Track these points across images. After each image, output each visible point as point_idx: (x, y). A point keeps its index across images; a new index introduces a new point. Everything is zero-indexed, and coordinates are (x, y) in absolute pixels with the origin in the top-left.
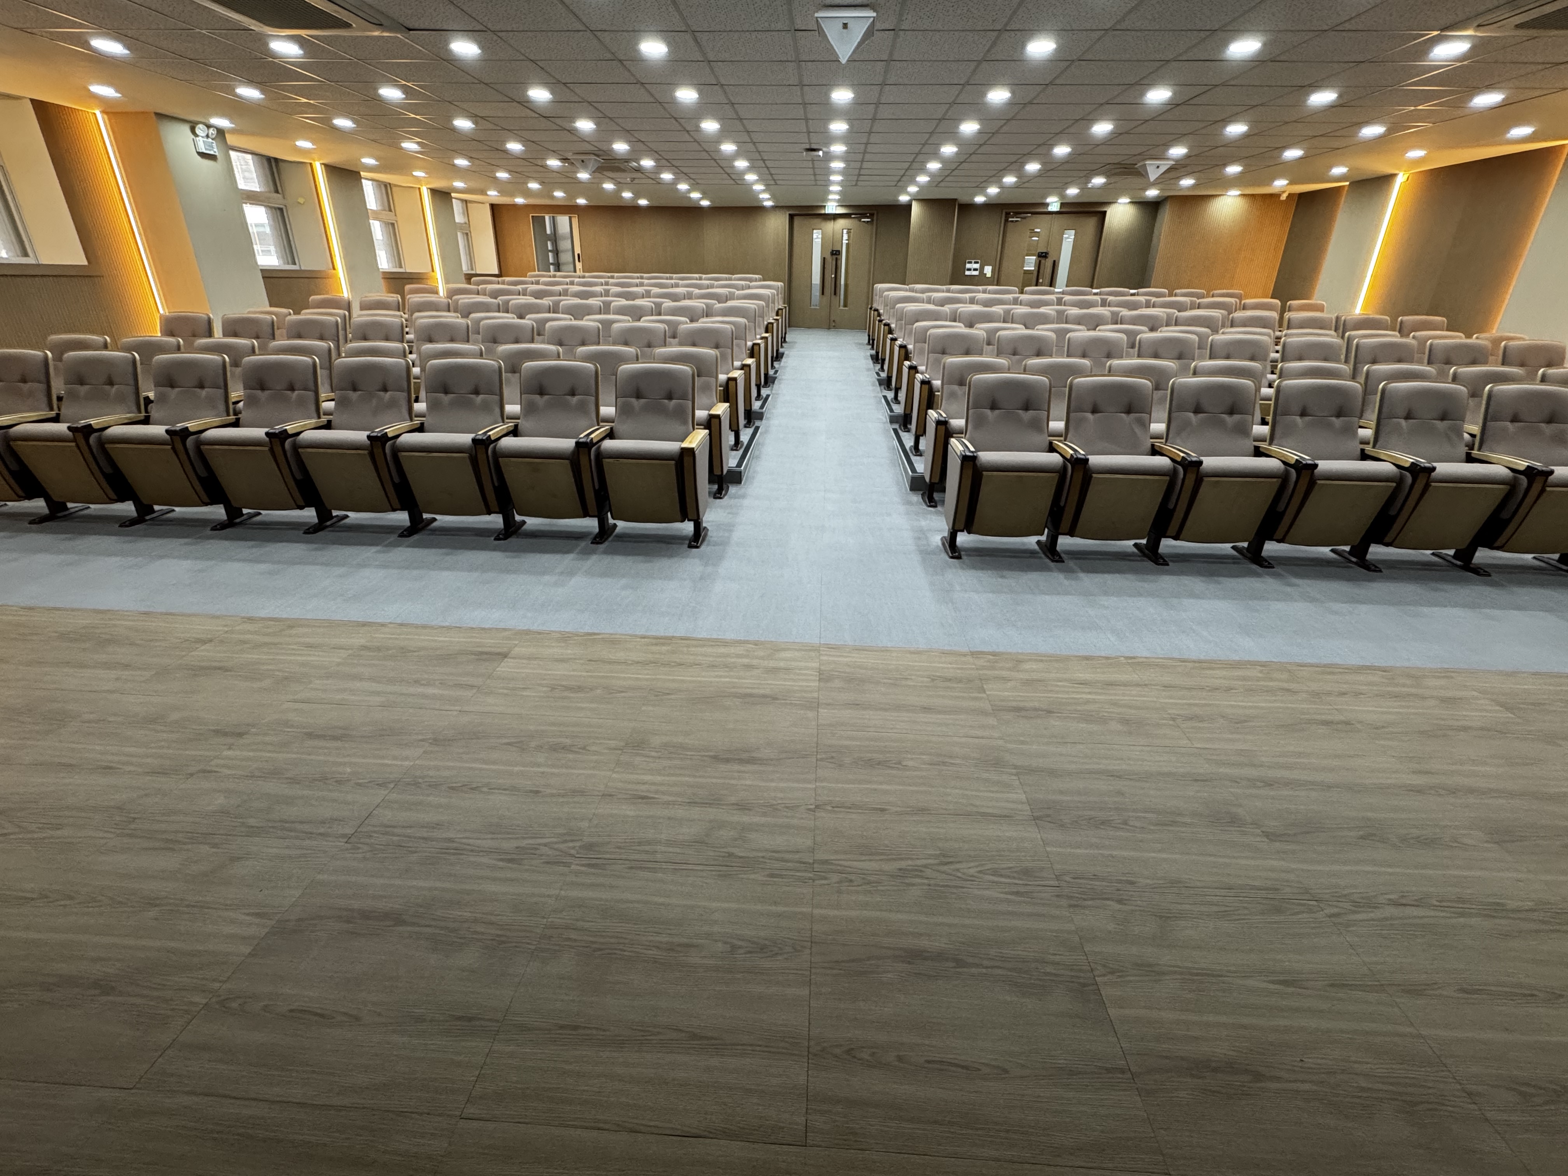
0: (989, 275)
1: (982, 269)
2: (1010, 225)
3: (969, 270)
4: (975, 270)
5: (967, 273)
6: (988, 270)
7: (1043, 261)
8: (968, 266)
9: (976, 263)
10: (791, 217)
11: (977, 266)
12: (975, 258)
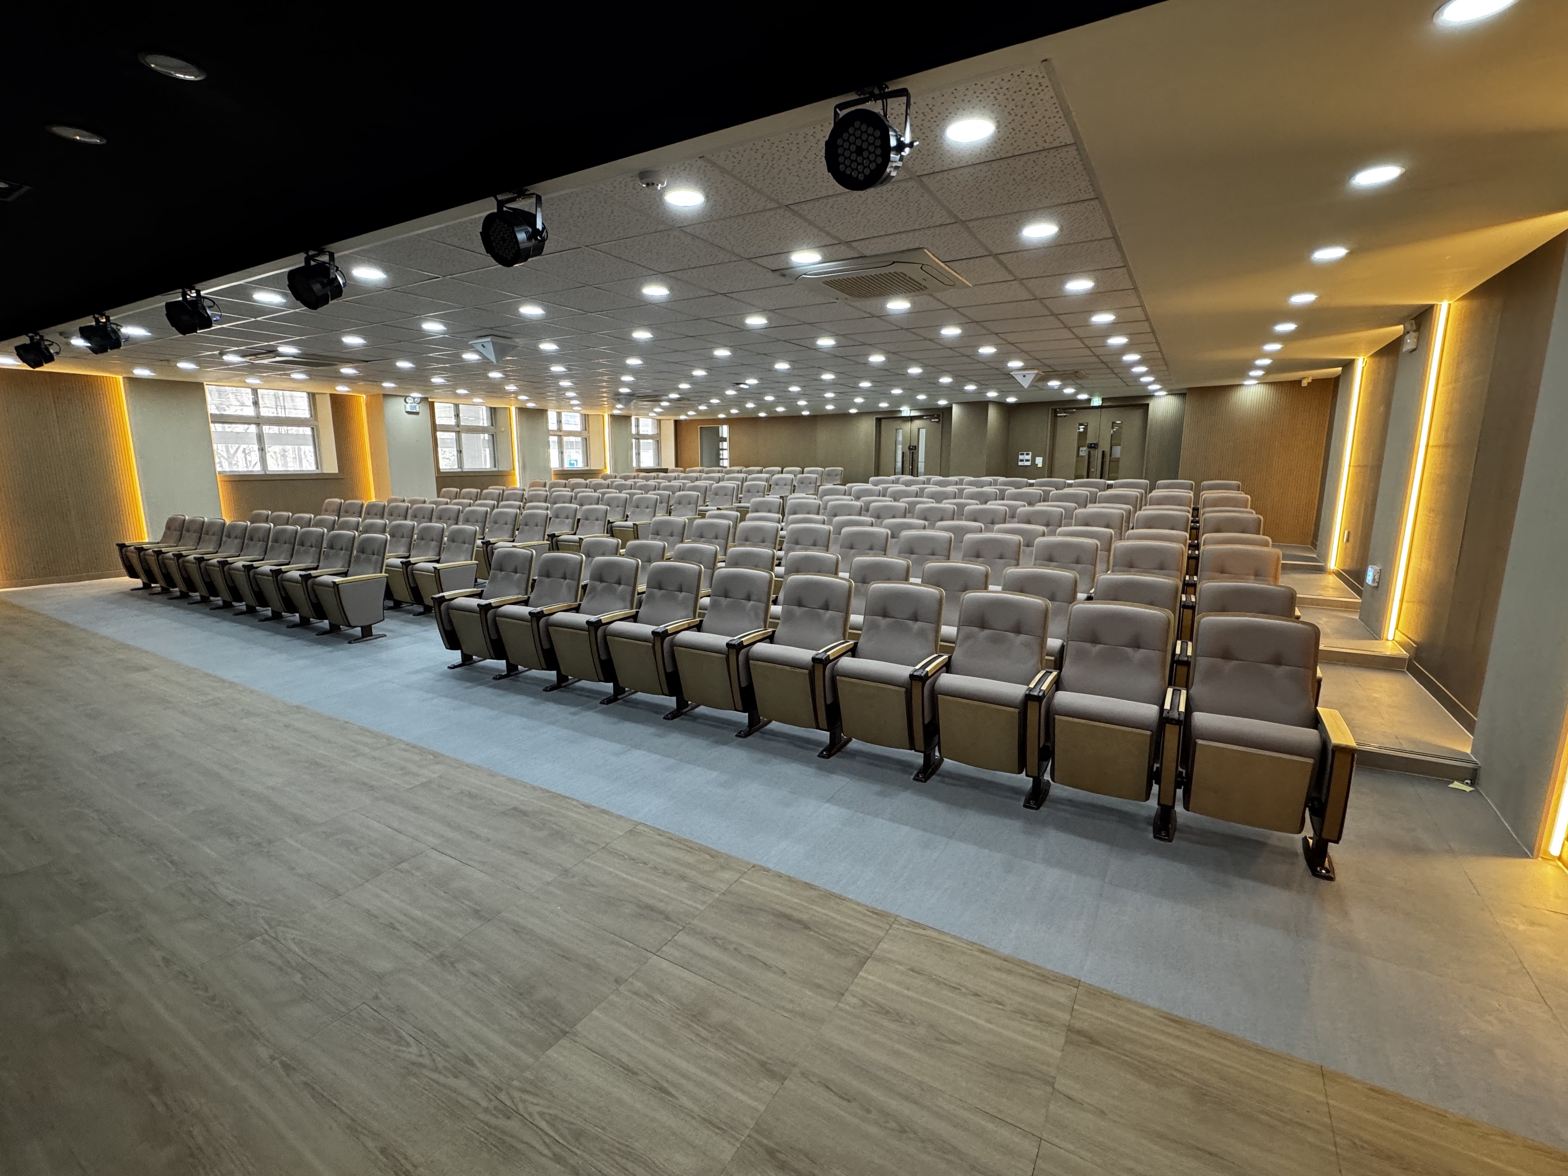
0: (1040, 465)
1: (1033, 460)
2: (1059, 419)
3: (1022, 461)
4: (1027, 460)
5: (1020, 463)
6: (1039, 461)
7: (1092, 451)
8: (1021, 457)
9: (1028, 454)
10: (879, 421)
11: (1029, 457)
12: (1027, 450)
